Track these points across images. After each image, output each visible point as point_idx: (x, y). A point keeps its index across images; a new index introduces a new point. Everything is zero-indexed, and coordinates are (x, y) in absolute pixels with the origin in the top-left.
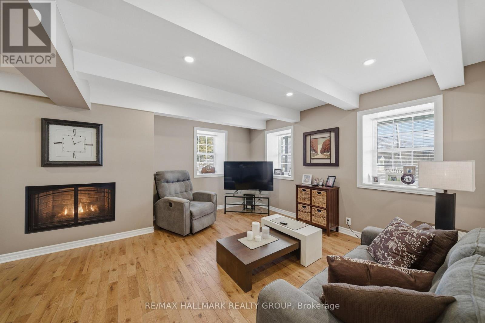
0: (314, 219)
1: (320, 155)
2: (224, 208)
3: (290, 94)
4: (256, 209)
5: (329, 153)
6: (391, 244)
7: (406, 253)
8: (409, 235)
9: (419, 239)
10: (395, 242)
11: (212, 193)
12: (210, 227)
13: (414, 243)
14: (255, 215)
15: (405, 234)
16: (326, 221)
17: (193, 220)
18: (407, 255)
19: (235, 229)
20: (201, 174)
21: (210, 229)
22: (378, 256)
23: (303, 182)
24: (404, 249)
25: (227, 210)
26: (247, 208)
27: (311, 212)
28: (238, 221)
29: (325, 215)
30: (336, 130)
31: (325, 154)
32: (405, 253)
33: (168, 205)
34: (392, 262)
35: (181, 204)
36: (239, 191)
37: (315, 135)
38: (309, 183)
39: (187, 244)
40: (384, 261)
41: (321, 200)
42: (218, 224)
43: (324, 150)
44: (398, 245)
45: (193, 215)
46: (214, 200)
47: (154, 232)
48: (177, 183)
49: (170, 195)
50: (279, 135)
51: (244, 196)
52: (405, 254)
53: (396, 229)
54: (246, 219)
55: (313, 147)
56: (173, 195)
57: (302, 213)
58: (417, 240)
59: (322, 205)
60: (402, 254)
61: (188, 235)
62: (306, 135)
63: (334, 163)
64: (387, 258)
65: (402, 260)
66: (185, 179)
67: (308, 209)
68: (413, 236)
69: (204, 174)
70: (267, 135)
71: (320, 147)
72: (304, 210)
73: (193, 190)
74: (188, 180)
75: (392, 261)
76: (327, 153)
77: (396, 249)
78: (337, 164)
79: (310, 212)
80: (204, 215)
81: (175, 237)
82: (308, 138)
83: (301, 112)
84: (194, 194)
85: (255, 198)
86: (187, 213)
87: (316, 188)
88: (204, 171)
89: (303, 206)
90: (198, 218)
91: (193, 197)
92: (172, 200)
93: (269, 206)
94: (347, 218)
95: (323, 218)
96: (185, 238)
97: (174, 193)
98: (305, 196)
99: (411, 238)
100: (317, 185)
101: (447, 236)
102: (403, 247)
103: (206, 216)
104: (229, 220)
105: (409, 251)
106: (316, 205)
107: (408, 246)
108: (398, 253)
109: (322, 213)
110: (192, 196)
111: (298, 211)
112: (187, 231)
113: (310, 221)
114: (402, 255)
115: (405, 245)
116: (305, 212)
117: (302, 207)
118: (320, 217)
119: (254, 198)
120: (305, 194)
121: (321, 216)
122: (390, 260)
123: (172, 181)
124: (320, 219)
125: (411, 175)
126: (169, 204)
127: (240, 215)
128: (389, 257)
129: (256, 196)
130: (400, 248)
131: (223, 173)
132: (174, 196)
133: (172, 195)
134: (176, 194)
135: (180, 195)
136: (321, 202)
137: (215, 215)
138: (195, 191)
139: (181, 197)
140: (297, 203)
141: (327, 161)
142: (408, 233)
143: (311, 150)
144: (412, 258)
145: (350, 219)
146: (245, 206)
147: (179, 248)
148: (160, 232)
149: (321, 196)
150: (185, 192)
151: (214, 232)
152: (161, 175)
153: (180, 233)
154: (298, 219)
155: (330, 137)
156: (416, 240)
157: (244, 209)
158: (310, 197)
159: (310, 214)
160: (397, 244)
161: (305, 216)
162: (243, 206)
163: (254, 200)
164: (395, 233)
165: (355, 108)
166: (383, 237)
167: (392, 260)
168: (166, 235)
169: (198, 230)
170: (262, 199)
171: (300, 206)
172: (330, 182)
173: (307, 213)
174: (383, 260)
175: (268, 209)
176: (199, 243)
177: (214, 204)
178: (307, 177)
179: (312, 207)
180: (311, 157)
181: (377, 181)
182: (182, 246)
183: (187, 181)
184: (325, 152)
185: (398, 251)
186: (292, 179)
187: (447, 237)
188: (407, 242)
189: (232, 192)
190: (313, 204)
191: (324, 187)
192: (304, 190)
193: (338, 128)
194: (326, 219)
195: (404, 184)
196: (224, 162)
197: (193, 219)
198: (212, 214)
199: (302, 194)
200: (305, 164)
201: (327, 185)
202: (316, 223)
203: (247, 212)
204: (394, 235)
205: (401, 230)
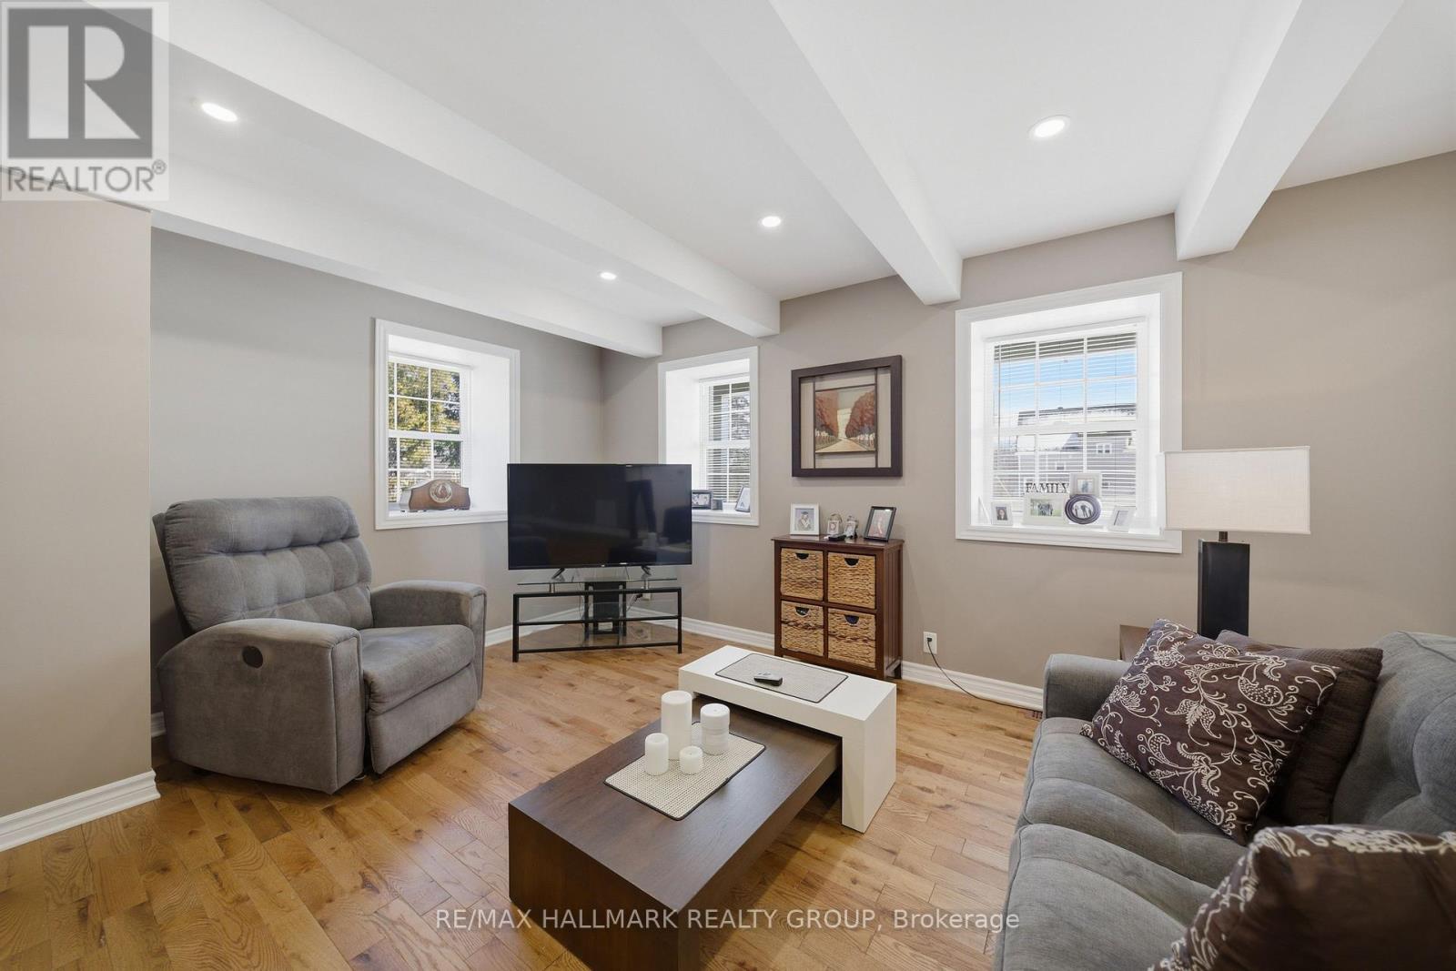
0: (837, 650)
1: (843, 444)
2: (511, 638)
3: (771, 222)
4: (629, 631)
5: (872, 437)
6: (1193, 713)
7: (1255, 737)
8: (1249, 675)
9: (1290, 687)
10: (1206, 702)
11: (465, 586)
12: (459, 727)
13: (1276, 700)
14: (631, 654)
15: (1229, 672)
16: (874, 650)
17: (376, 715)
18: (1259, 742)
19: (567, 722)
20: (407, 514)
21: (459, 735)
22: (1149, 754)
23: (793, 532)
24: (1243, 723)
25: (521, 647)
26: (596, 632)
27: (825, 626)
28: (572, 685)
29: (872, 633)
30: (894, 366)
31: (861, 437)
32: (1251, 738)
33: (239, 657)
34: (1212, 772)
35: (313, 653)
36: (568, 573)
37: (826, 377)
38: (812, 531)
39: (346, 832)
40: (1179, 770)
41: (856, 584)
42: (491, 707)
43: (855, 425)
44: (1222, 714)
45: (377, 691)
46: (474, 614)
47: (157, 795)
48: (290, 554)
49: (253, 609)
50: (702, 380)
51: (586, 588)
52: (1251, 741)
53: (1191, 659)
54: (602, 672)
55: (822, 417)
56: (271, 609)
57: (796, 632)
58: (1285, 690)
59: (861, 601)
60: (1240, 740)
61: (353, 785)
62: (800, 378)
63: (889, 466)
64: (1192, 761)
65: (1246, 761)
66: (332, 536)
67: (816, 616)
68: (1263, 679)
69: (420, 513)
70: (664, 375)
71: (843, 418)
72: (801, 619)
73: (372, 580)
74: (345, 538)
75: (1212, 768)
76: (867, 436)
77: (1217, 727)
78: (895, 471)
79: (820, 627)
80: (430, 683)
81: (279, 805)
82: (808, 389)
83: (782, 303)
84: (376, 600)
85: (625, 593)
86: (349, 689)
87: (836, 546)
88: (422, 500)
89: (797, 608)
90: (402, 703)
91: (373, 612)
92: (260, 633)
93: (679, 618)
94: (927, 634)
95: (864, 641)
96: (337, 801)
97: (273, 599)
98: (805, 575)
99: (1260, 686)
100: (842, 538)
101: (1352, 668)
102: (1240, 719)
103: (439, 686)
104: (538, 687)
105: (1264, 729)
106: (841, 602)
107: (1255, 713)
108: (1227, 740)
109: (862, 626)
110: (367, 608)
111: (783, 625)
112: (350, 766)
113: (821, 654)
114: (1242, 746)
115: (1243, 709)
116: (806, 627)
117: (794, 610)
118: (855, 639)
119: (621, 592)
120: (805, 569)
121: (857, 635)
122: (1204, 765)
123: (263, 547)
124: (854, 644)
125: (1087, 498)
126: (244, 655)
127: (574, 658)
128: (1195, 757)
129: (629, 587)
130: (1230, 723)
131: (506, 509)
132: (272, 616)
133: (263, 610)
134: (286, 606)
135: (308, 609)
136: (856, 590)
137: (480, 676)
138: (380, 584)
139: (312, 613)
140: (779, 598)
141: (868, 462)
142: (1242, 668)
143: (815, 427)
144: (1275, 754)
145: (933, 636)
146: (591, 625)
147: (305, 862)
148: (194, 793)
149: (857, 573)
150: (333, 593)
151: (478, 746)
152: (193, 517)
153: (310, 783)
154: (780, 651)
155: (876, 385)
156: (1280, 692)
157: (587, 637)
158: (821, 577)
159: (821, 631)
160: (1217, 711)
161: (806, 640)
162: (581, 626)
163: (624, 600)
164: (1196, 673)
165: (948, 300)
166: (1149, 688)
167: (1212, 765)
168: (228, 801)
169: (402, 754)
170: (647, 596)
171: (788, 610)
172: (879, 523)
173: (814, 629)
174: (1172, 769)
175: (677, 627)
176: (411, 817)
177: (476, 634)
178: (805, 513)
179: (830, 610)
180: (815, 450)
181: (1005, 518)
182: (319, 848)
183: (341, 544)
184: (861, 432)
185: (1227, 733)
186: (752, 521)
187: (1353, 671)
188: (1251, 699)
189: (539, 577)
190: (831, 599)
191: (861, 542)
192: (803, 556)
193: (899, 359)
194: (873, 644)
195: (1071, 523)
196: (508, 465)
197: (379, 708)
198: (468, 673)
199: (795, 569)
200: (798, 471)
201: (870, 535)
202: (843, 658)
203: (599, 644)
204: (1194, 681)
205: (1211, 661)
